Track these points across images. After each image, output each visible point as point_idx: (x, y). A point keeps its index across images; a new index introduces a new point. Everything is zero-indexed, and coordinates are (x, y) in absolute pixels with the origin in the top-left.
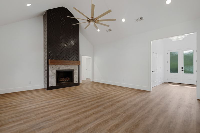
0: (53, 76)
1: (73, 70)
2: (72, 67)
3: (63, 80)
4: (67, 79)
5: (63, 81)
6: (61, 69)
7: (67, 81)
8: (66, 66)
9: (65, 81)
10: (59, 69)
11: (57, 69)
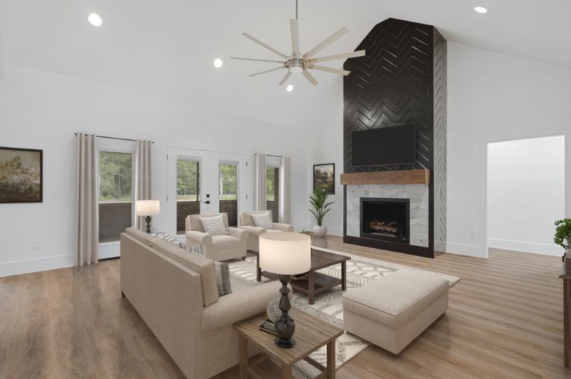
0: (354, 213)
1: (408, 200)
2: (403, 192)
3: (382, 228)
4: (394, 226)
5: (379, 231)
6: (372, 195)
7: (391, 232)
8: (385, 186)
9: (385, 231)
10: (367, 196)
11: (364, 196)
